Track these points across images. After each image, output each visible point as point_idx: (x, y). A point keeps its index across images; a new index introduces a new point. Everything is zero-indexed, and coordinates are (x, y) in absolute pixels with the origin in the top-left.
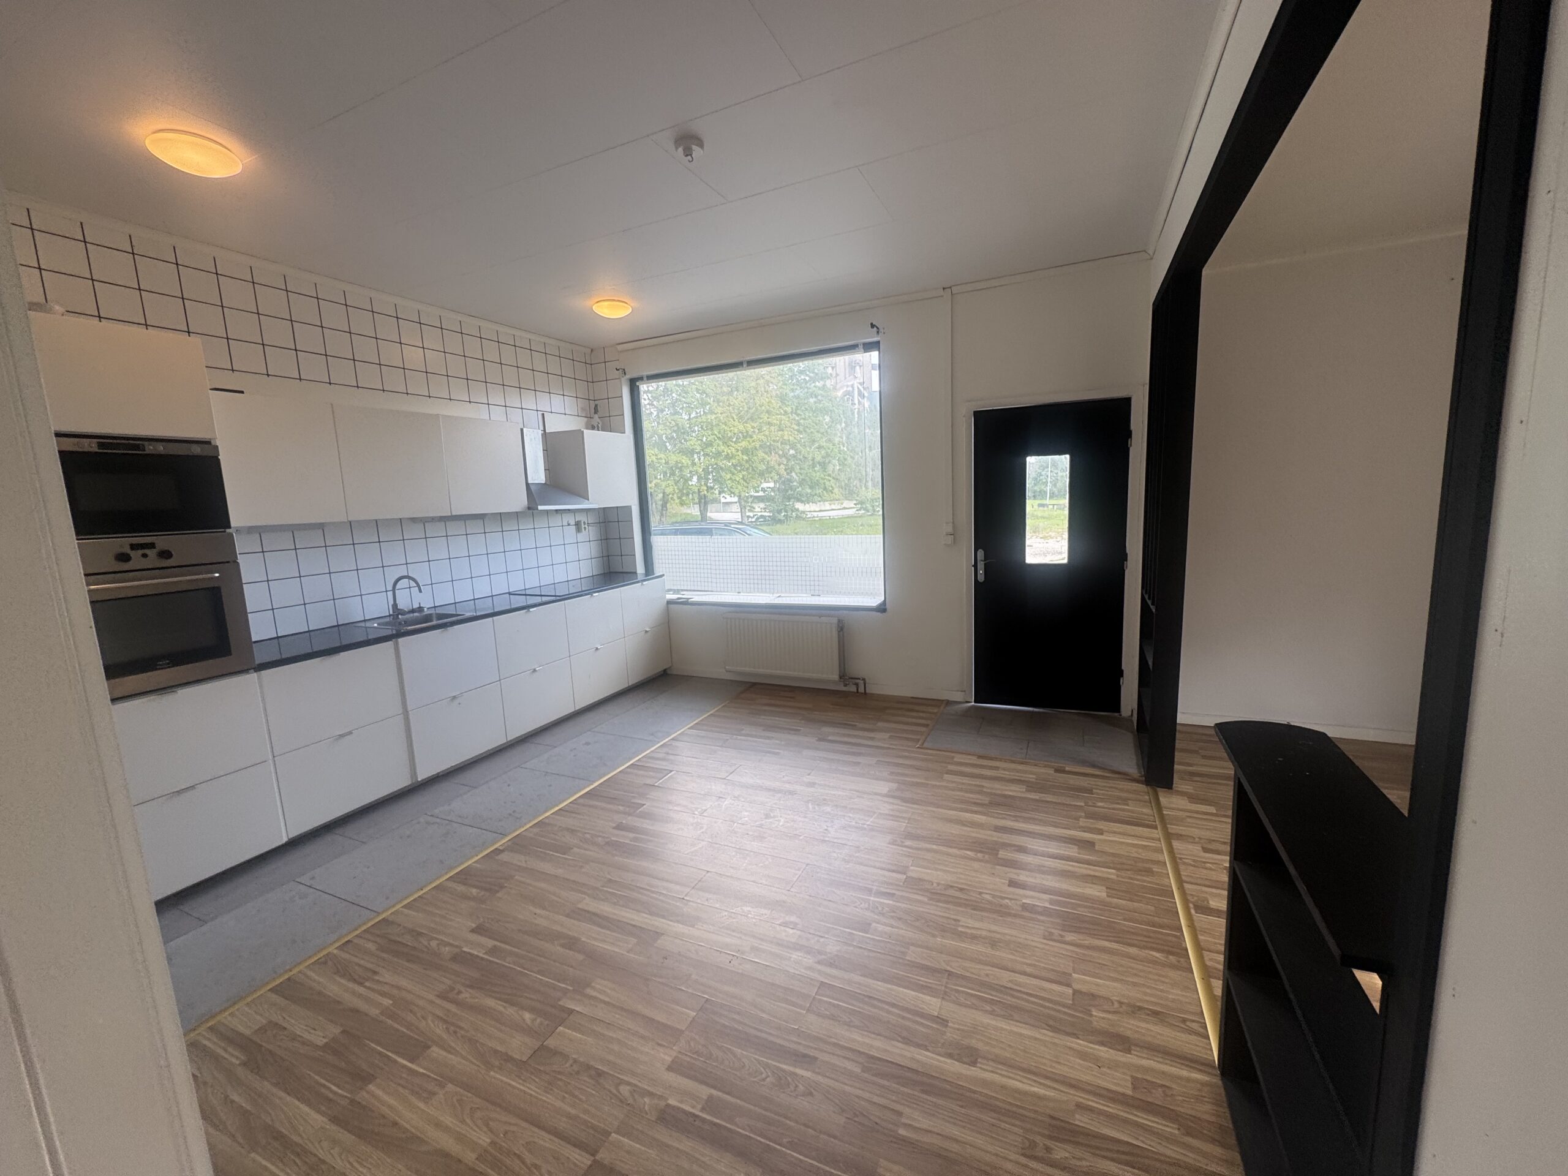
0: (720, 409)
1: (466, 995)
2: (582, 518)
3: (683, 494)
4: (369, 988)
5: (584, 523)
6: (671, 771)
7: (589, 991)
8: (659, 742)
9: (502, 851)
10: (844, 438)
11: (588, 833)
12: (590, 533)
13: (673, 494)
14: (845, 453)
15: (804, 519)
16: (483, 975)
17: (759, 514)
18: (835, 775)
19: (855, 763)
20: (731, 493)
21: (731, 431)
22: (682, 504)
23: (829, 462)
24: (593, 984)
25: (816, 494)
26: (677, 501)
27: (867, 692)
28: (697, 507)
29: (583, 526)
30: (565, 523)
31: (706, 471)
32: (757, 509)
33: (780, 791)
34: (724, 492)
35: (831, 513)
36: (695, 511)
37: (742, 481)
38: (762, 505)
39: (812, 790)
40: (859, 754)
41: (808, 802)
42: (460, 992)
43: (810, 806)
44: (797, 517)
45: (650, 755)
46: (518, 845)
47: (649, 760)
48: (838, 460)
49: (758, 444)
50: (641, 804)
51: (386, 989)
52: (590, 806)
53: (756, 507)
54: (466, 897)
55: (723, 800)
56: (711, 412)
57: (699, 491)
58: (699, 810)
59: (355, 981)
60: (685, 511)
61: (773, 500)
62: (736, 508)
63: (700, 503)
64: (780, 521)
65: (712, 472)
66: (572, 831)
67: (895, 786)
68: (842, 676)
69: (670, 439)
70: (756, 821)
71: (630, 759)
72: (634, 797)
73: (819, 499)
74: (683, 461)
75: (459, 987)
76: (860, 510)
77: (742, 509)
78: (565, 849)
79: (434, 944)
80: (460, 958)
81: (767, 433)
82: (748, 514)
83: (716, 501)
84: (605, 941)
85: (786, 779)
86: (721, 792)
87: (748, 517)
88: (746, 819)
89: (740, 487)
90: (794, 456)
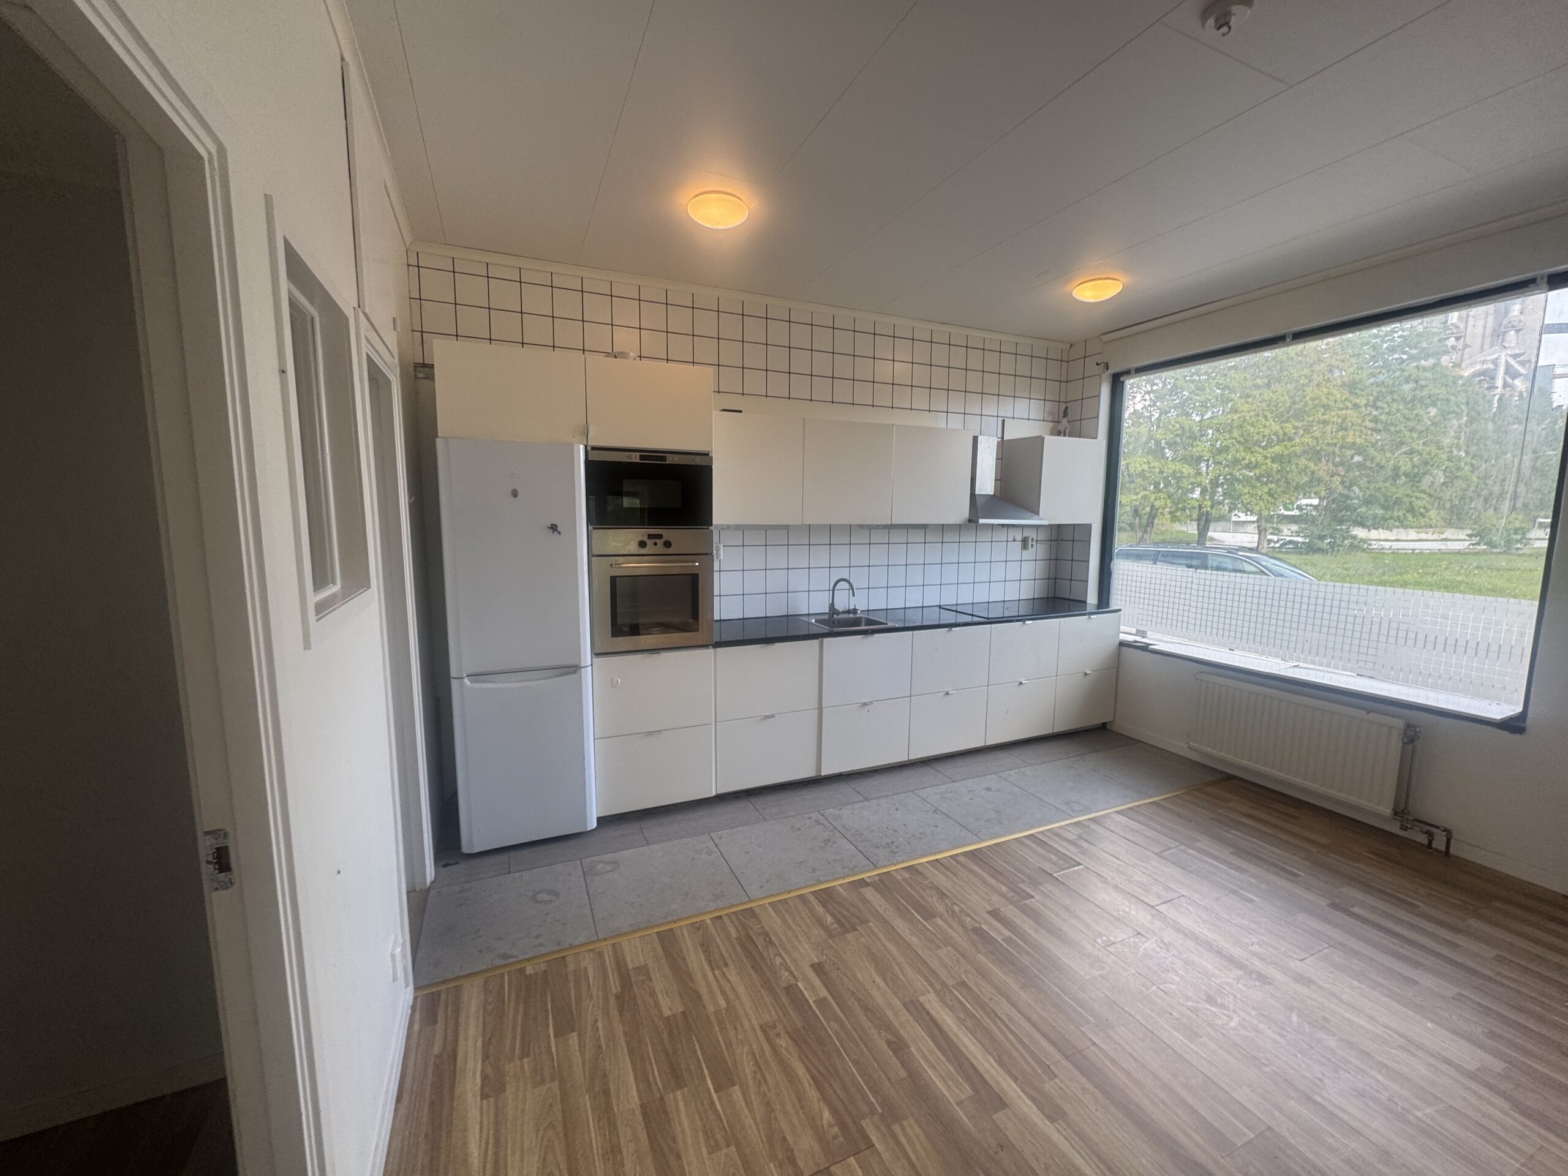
0: (1246, 407)
1: (783, 1042)
2: (1031, 534)
3: (1177, 509)
4: (715, 977)
5: (1032, 540)
6: (1079, 864)
7: (896, 1128)
8: (1073, 817)
9: (867, 884)
10: (1463, 437)
11: (958, 905)
12: (1038, 550)
13: (1164, 509)
14: (1460, 459)
15: (1364, 550)
16: (804, 1027)
17: (1288, 539)
18: (1356, 983)
19: (1404, 977)
20: (1248, 510)
21: (1258, 433)
22: (1174, 519)
23: (1425, 473)
24: (905, 1123)
25: (1391, 518)
26: (1168, 516)
27: (1452, 851)
28: (1195, 524)
29: (1030, 543)
30: (1010, 538)
31: (1215, 483)
32: (1286, 532)
33: (1240, 966)
34: (1236, 508)
35: (1418, 545)
36: (1192, 529)
37: (1266, 497)
38: (1295, 528)
39: (1304, 990)
40: (1417, 965)
41: (1291, 1008)
42: (778, 1035)
43: (1294, 1018)
44: (1352, 545)
45: (1057, 830)
46: (885, 885)
47: (1055, 838)
48: (1445, 471)
49: (1298, 450)
50: (1029, 894)
51: (727, 987)
52: (971, 871)
53: (1285, 530)
54: (820, 922)
55: (1143, 939)
56: (1234, 410)
57: (1200, 507)
58: (1105, 938)
59: (710, 964)
60: (1178, 528)
61: (1313, 522)
62: (1252, 528)
63: (1199, 520)
64: (1320, 550)
65: (1222, 484)
66: (943, 895)
67: (1498, 1065)
68: (1400, 813)
69: (1171, 445)
70: (1188, 999)
71: (1032, 827)
72: (1024, 881)
73: (1397, 524)
74: (1184, 471)
75: (780, 1027)
76: (1478, 544)
77: (1261, 531)
78: (928, 914)
79: (778, 960)
80: (791, 991)
81: (1317, 434)
82: (1269, 537)
83: (1222, 518)
84: (934, 1068)
85: (1256, 948)
86: (1143, 925)
87: (1270, 541)
88: (1173, 987)
89: (1261, 503)
90: (1360, 466)
